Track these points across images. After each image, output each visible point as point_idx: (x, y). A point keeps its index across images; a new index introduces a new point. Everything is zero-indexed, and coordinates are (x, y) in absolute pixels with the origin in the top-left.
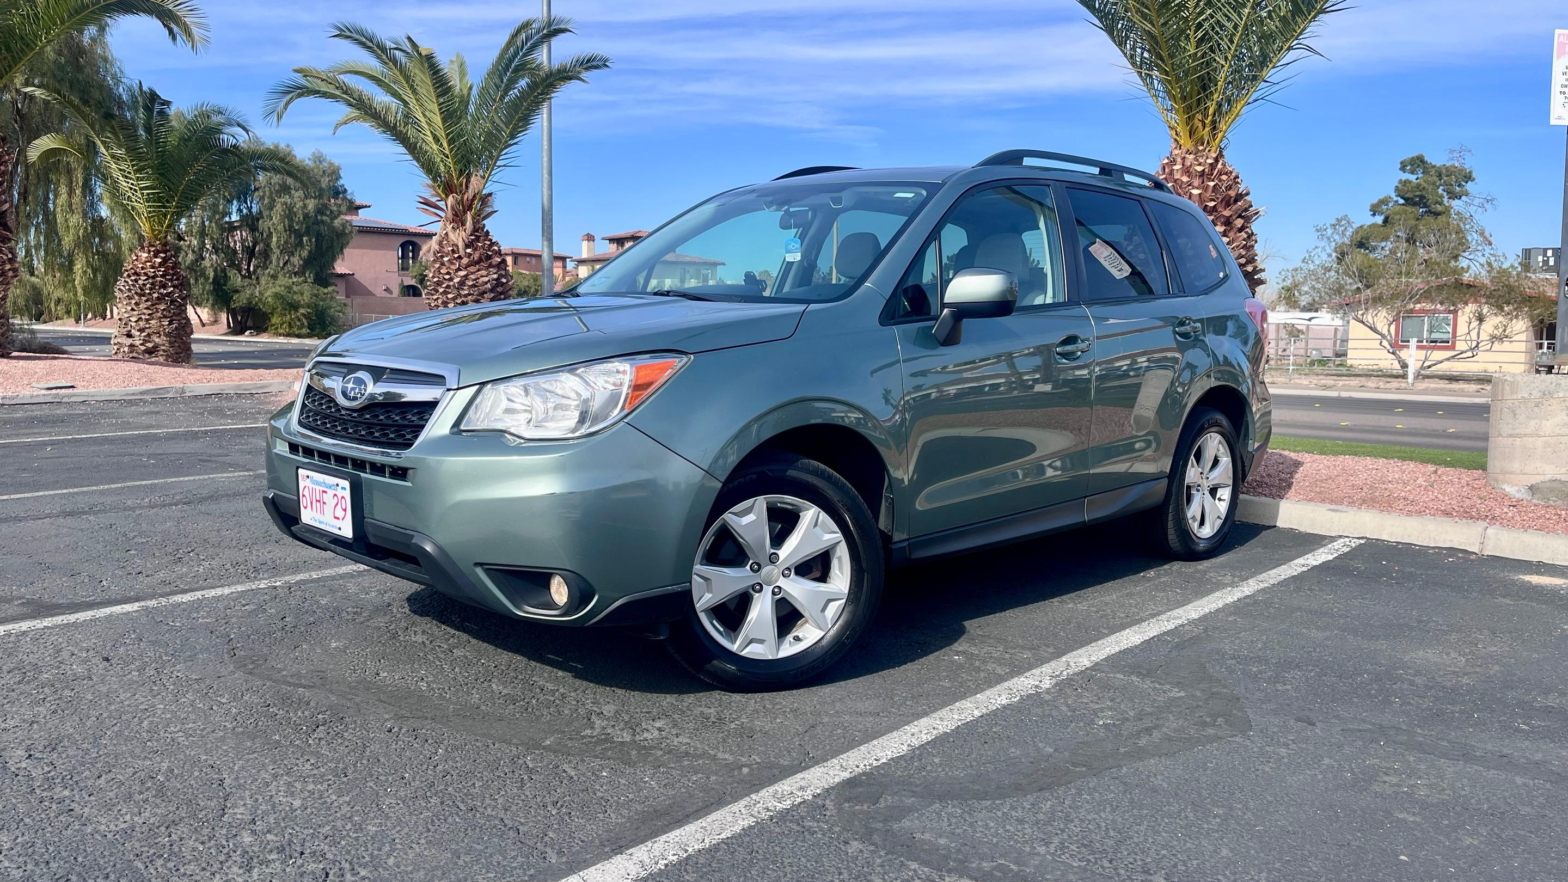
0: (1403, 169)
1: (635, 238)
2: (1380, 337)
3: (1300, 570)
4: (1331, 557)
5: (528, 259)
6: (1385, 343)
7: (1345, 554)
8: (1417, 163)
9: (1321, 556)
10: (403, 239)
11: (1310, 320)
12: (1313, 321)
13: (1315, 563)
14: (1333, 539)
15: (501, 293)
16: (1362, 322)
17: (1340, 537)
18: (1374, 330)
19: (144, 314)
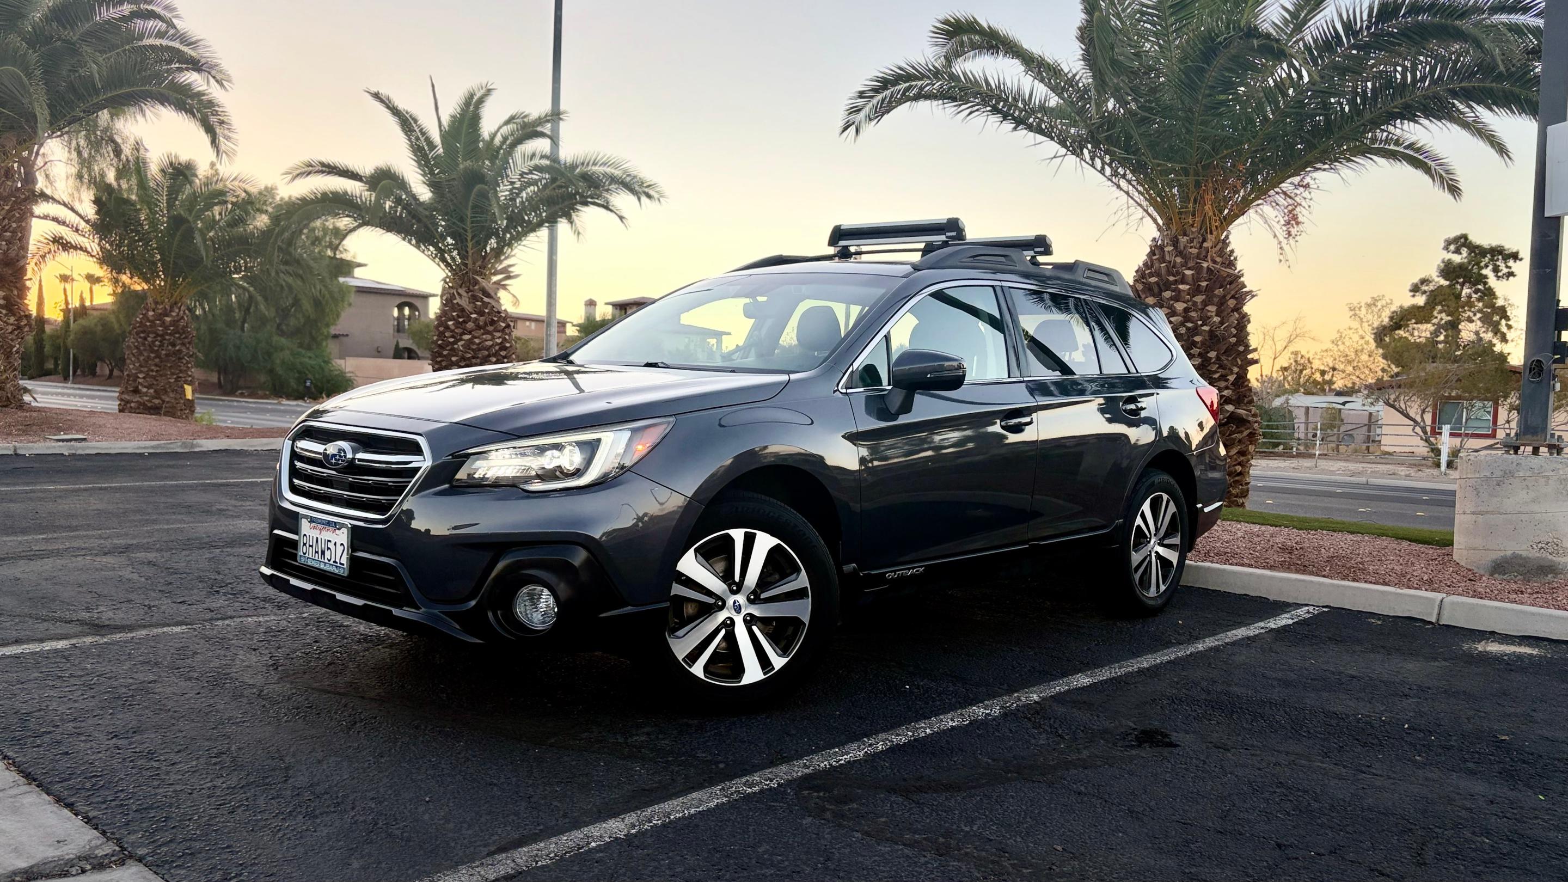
0: (1446, 248)
1: (639, 304)
2: (1412, 423)
3: (1257, 632)
4: (1290, 622)
5: (528, 323)
6: (1418, 430)
7: (1305, 620)
8: (1461, 242)
9: (1284, 620)
10: (399, 300)
11: (1344, 404)
12: (1348, 406)
13: (1273, 626)
14: (1299, 606)
15: (505, 357)
16: (1393, 406)
17: (1307, 605)
18: (1407, 416)
19: (152, 371)
